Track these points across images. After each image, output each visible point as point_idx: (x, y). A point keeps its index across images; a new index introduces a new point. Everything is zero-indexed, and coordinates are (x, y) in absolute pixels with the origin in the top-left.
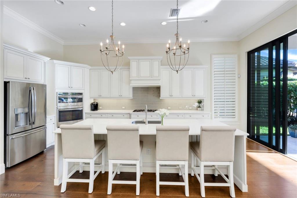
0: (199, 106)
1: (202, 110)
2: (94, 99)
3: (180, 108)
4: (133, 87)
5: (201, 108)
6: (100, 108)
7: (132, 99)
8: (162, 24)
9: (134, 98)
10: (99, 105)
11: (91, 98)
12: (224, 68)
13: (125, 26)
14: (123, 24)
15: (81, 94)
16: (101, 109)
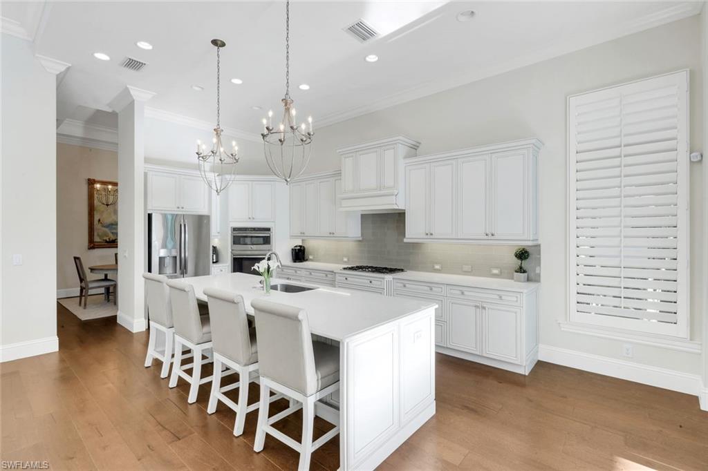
0: (521, 268)
1: (528, 280)
2: (303, 240)
3: (464, 270)
4: (362, 215)
5: (526, 274)
6: (311, 257)
7: (360, 241)
8: (368, 59)
9: (363, 239)
10: (306, 251)
11: (293, 237)
12: (620, 136)
13: (309, 90)
14: (305, 87)
15: (268, 230)
16: (312, 260)
